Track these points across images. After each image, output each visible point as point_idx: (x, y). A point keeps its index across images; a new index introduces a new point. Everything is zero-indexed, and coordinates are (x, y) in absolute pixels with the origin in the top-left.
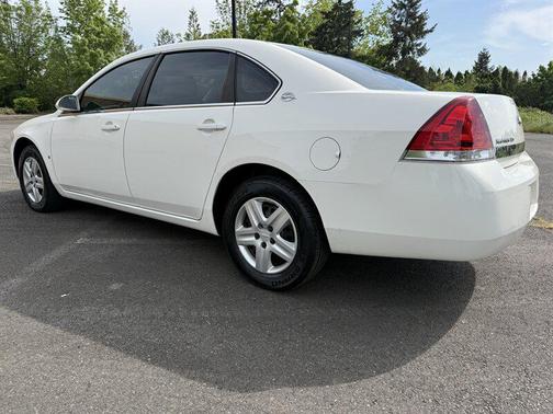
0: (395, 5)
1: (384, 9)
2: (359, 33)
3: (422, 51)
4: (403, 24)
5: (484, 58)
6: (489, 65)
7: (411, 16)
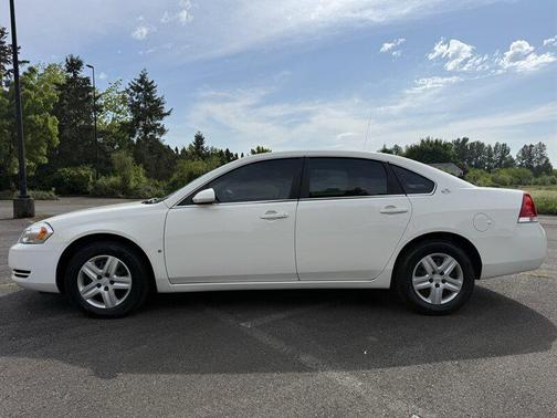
0: (132, 87)
1: (122, 89)
2: (98, 109)
3: (162, 131)
4: (142, 105)
5: (199, 140)
6: (205, 146)
7: (148, 99)
